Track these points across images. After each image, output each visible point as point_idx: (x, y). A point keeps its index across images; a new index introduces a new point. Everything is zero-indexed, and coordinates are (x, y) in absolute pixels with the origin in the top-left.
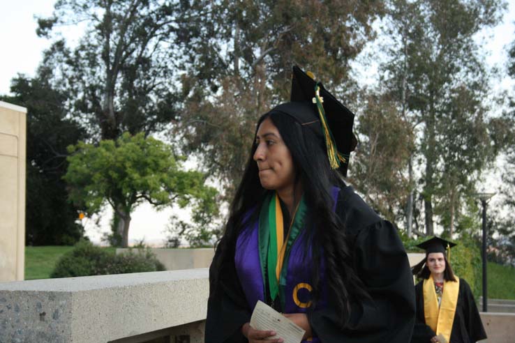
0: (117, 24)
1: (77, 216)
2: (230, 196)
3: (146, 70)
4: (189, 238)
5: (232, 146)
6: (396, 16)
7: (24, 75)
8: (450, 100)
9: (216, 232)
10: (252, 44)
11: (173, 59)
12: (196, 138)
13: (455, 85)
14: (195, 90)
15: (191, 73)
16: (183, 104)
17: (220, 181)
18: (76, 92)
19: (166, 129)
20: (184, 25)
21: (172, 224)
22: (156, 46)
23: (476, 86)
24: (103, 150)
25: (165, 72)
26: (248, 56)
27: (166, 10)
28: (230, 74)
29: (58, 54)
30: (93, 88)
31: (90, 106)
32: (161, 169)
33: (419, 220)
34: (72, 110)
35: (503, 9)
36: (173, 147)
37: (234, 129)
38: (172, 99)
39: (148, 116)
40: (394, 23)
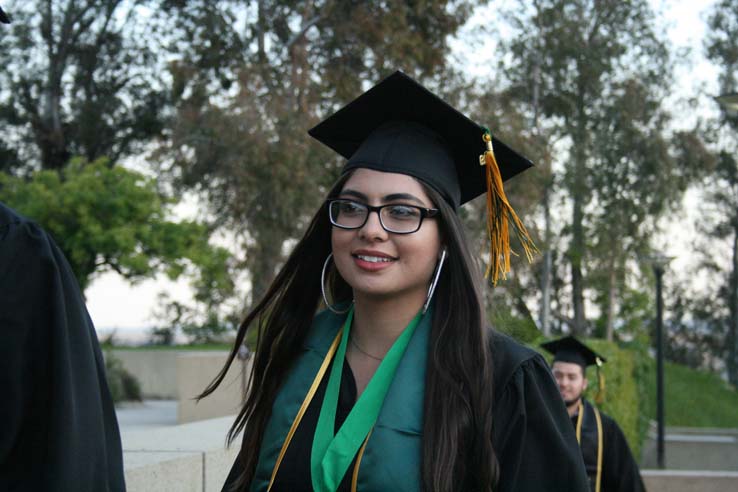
2: (253, 260)
3: (113, 53)
4: (190, 330)
5: (253, 179)
8: (611, 102)
9: (232, 318)
10: (287, 10)
11: (158, 35)
12: (195, 166)
14: (194, 86)
15: (187, 59)
16: (175, 109)
17: (236, 236)
19: (148, 150)
21: (160, 305)
22: (130, 15)
23: (652, 78)
24: (41, 187)
25: (146, 57)
26: (282, 31)
28: (251, 60)
30: (25, 84)
31: (22, 111)
32: (140, 216)
33: (563, 294)
36: (155, 182)
37: (256, 150)
38: (158, 101)
39: (118, 130)
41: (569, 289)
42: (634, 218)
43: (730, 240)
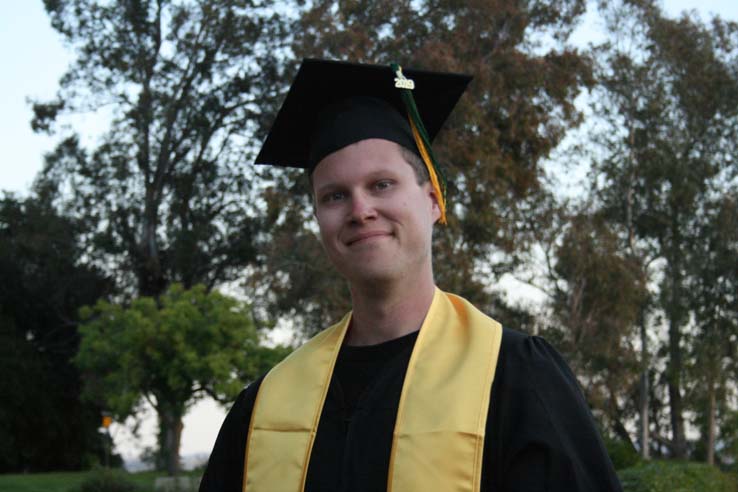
0: (160, 109)
3: (208, 181)
6: (610, 84)
7: (12, 194)
8: (705, 222)
12: (289, 292)
13: (714, 196)
14: (288, 213)
15: (281, 186)
16: (269, 235)
18: (96, 220)
19: (243, 276)
20: (269, 108)
22: (225, 143)
24: (138, 315)
25: (240, 184)
27: (240, 85)
29: (66, 159)
30: (122, 213)
31: (119, 240)
32: (234, 343)
33: (661, 416)
34: (90, 249)
36: (251, 307)
38: (252, 228)
39: (213, 257)
40: (611, 97)
41: (667, 410)
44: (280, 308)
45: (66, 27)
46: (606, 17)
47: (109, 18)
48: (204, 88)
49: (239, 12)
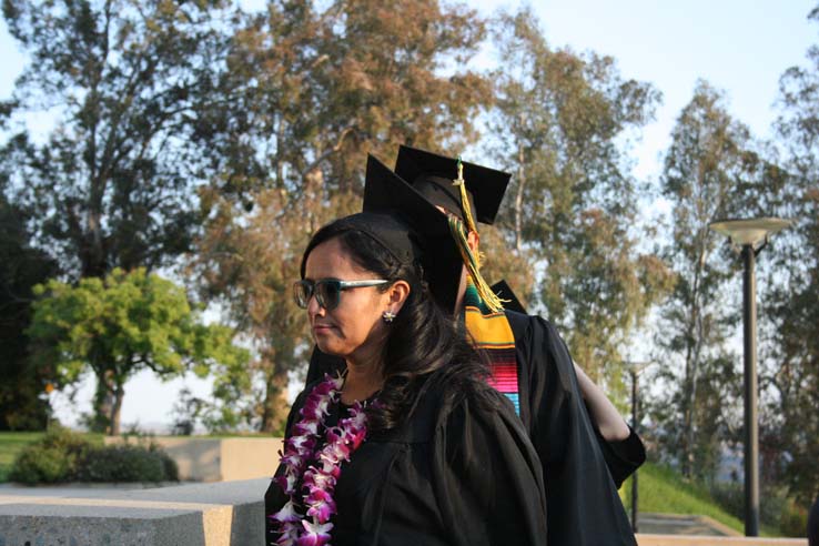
0: (106, 110)
1: (43, 389)
2: (267, 364)
3: (148, 177)
4: (208, 422)
5: (271, 292)
6: (503, 106)
8: (581, 231)
9: (248, 415)
10: (302, 143)
11: (187, 162)
12: (220, 278)
13: (590, 207)
14: (219, 208)
15: (214, 184)
16: (202, 228)
17: (254, 342)
18: (45, 207)
19: (176, 263)
20: (204, 115)
21: (182, 400)
22: (164, 144)
23: (617, 209)
24: (87, 293)
25: (176, 181)
26: (296, 159)
27: (178, 93)
28: (270, 186)
29: (17, 154)
30: (70, 202)
31: (65, 228)
32: (171, 320)
34: (39, 233)
35: (655, 103)
36: (187, 291)
37: (273, 268)
38: (186, 221)
39: (150, 245)
40: (503, 119)
42: (606, 330)
43: (685, 352)
44: (210, 293)
45: (22, 34)
46: (501, 49)
47: (62, 27)
48: (146, 93)
49: (181, 27)
